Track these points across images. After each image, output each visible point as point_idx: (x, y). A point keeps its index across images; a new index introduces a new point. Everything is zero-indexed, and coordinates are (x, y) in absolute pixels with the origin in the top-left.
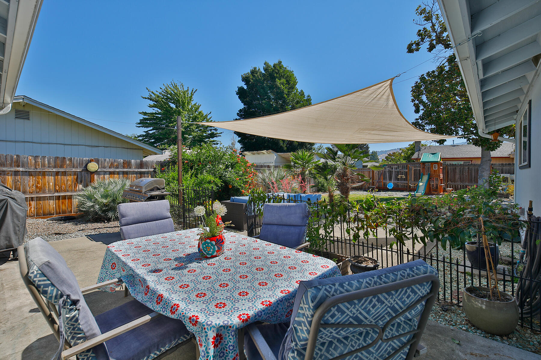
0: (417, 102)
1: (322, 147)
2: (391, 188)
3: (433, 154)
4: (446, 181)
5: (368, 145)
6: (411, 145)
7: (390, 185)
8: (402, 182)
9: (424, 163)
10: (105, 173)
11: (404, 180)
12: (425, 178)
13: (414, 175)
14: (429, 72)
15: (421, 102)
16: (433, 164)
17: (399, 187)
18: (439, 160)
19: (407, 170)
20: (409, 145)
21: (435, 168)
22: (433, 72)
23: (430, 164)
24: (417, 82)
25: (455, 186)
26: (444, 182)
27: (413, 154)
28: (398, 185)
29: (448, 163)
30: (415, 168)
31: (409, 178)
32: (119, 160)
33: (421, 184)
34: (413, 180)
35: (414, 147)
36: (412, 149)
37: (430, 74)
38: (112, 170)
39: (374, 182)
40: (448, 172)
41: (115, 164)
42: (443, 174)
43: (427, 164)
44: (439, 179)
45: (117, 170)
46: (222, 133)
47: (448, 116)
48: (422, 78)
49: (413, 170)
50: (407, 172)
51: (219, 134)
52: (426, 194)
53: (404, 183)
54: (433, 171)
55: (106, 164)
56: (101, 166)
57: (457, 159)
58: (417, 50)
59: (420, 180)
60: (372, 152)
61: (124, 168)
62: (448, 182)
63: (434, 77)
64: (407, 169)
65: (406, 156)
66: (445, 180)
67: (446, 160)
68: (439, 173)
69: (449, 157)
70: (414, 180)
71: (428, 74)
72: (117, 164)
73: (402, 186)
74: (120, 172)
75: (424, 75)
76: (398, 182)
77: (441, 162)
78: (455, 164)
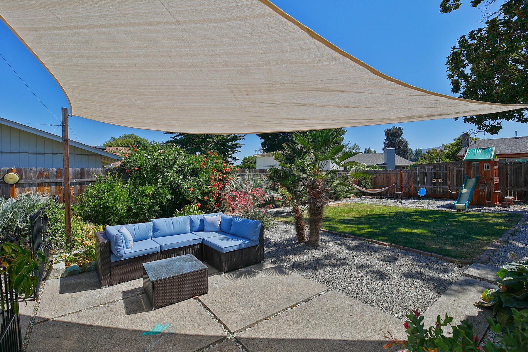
0: (456, 78)
1: (356, 147)
2: (423, 195)
3: (483, 149)
4: (505, 185)
5: (407, 142)
6: (457, 139)
7: (422, 192)
8: (440, 187)
9: (470, 162)
10: (31, 185)
11: (443, 184)
12: (472, 182)
13: (457, 178)
14: (472, 32)
15: (462, 76)
16: (483, 162)
17: (436, 193)
18: (492, 158)
19: (447, 172)
20: (454, 140)
21: (486, 169)
22: (480, 30)
23: (479, 162)
24: (454, 48)
25: (519, 192)
26: (502, 187)
27: (459, 150)
28: (434, 191)
29: (508, 160)
30: (458, 169)
31: (449, 182)
32: (51, 169)
33: (464, 191)
34: (455, 184)
35: (461, 142)
36: (458, 145)
37: (475, 34)
38: (40, 181)
39: (402, 187)
40: (507, 174)
41: (45, 174)
42: (499, 176)
43: (476, 163)
44: (492, 183)
45: (48, 181)
46: (245, 136)
47: (504, 90)
48: (463, 42)
49: (455, 171)
50: (446, 174)
51: (242, 137)
52: (472, 204)
53: (443, 188)
54: (483, 172)
55: (32, 174)
56: (25, 177)
57: (522, 156)
58: (457, 7)
59: (464, 185)
60: (417, 150)
61: (57, 177)
62: (507, 186)
63: (482, 38)
64: (446, 170)
65: (450, 153)
66: (503, 185)
67: (505, 156)
68: (492, 175)
69: (509, 153)
70: (457, 185)
71: (472, 35)
72: (47, 173)
73: (440, 191)
74: (52, 184)
75: (464, 36)
76: (434, 186)
77: (497, 159)
78: (519, 163)
